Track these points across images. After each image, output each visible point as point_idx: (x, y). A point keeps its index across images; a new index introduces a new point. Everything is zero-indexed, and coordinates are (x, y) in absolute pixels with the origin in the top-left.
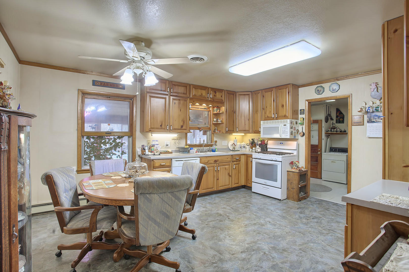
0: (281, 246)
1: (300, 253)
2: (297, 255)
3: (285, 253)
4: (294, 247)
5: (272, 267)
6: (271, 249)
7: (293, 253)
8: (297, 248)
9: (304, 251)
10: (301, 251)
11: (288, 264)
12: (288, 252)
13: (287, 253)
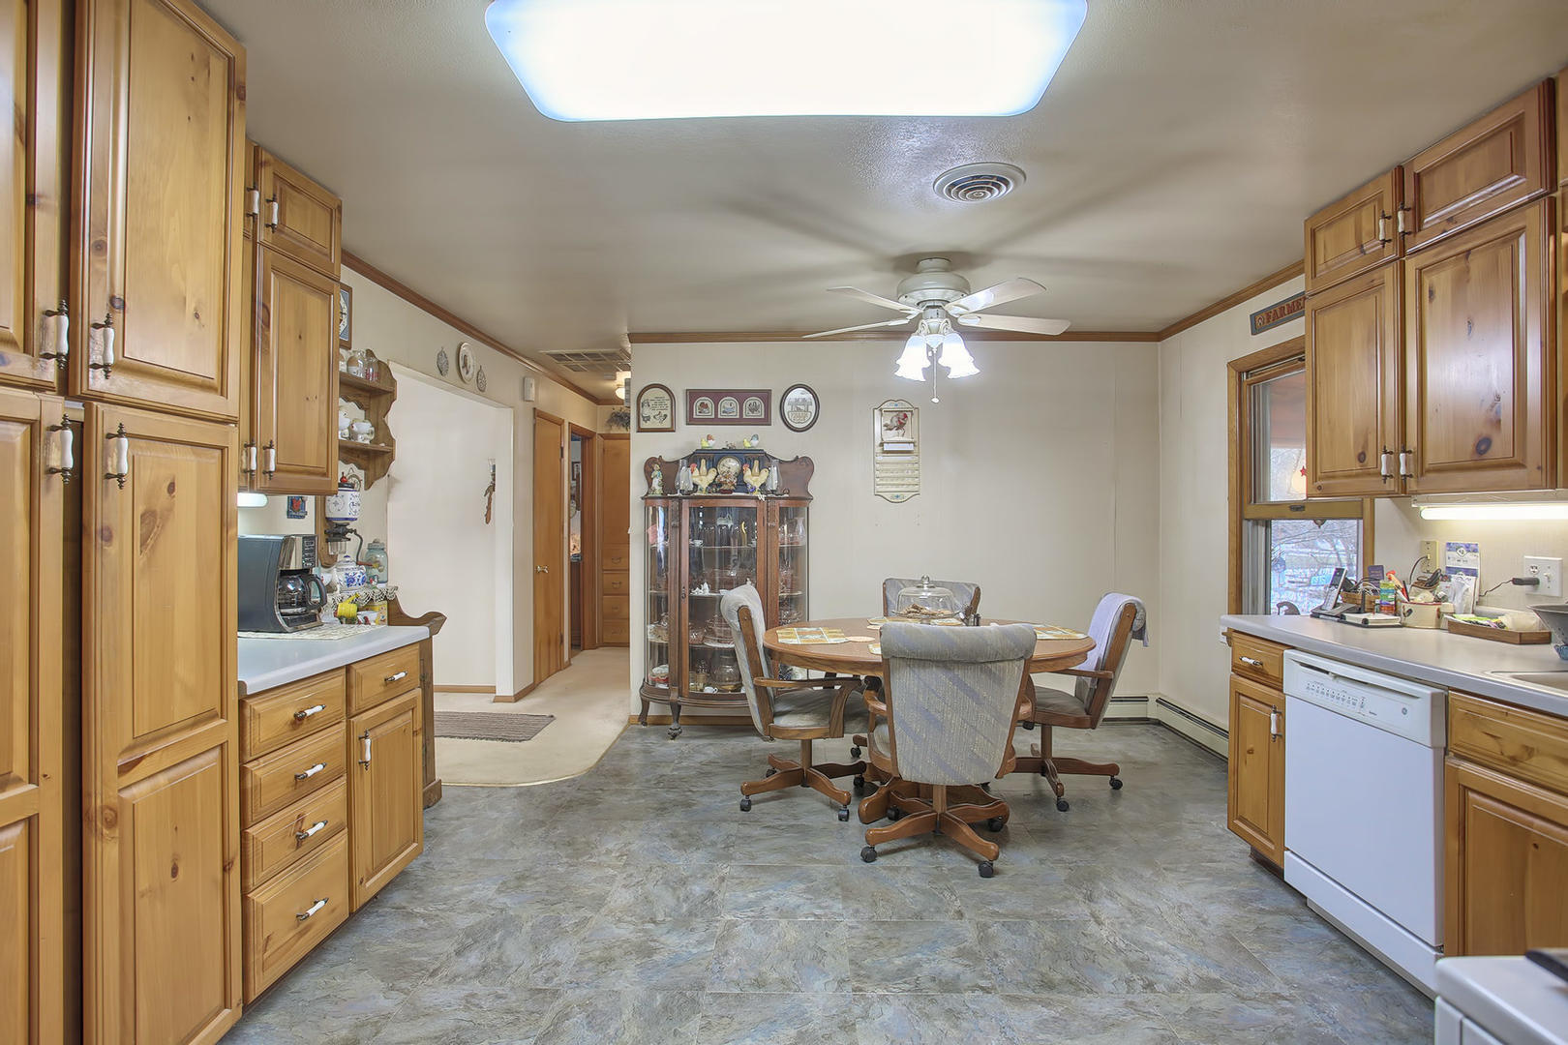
0: (628, 972)
1: (552, 978)
2: (557, 964)
3: (598, 953)
4: (585, 992)
5: (605, 899)
6: (650, 943)
7: (574, 965)
8: (571, 995)
9: (540, 991)
10: (549, 986)
11: (568, 924)
12: (590, 960)
13: (591, 955)
